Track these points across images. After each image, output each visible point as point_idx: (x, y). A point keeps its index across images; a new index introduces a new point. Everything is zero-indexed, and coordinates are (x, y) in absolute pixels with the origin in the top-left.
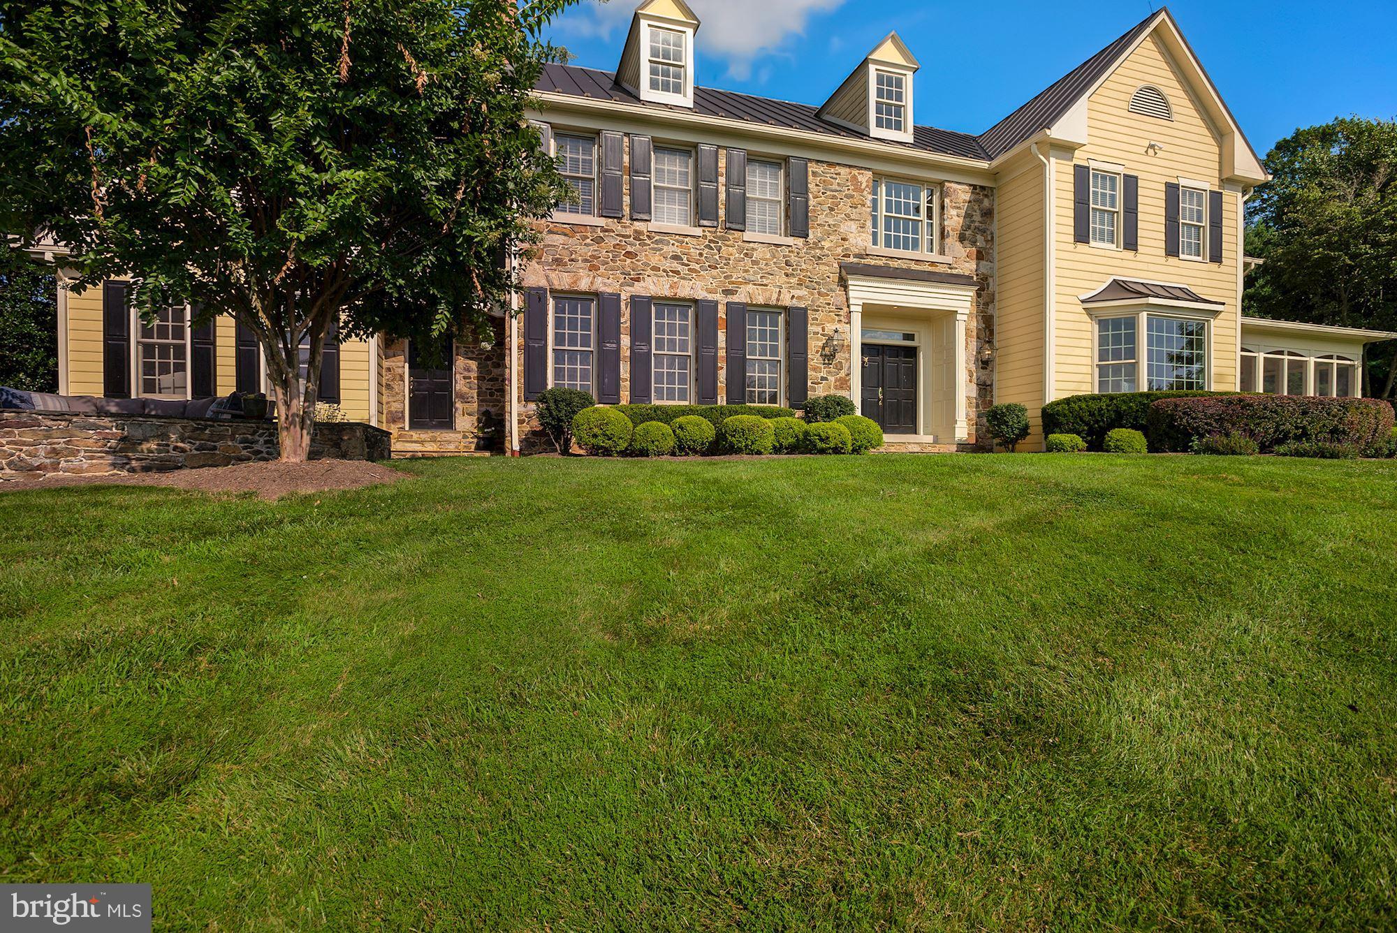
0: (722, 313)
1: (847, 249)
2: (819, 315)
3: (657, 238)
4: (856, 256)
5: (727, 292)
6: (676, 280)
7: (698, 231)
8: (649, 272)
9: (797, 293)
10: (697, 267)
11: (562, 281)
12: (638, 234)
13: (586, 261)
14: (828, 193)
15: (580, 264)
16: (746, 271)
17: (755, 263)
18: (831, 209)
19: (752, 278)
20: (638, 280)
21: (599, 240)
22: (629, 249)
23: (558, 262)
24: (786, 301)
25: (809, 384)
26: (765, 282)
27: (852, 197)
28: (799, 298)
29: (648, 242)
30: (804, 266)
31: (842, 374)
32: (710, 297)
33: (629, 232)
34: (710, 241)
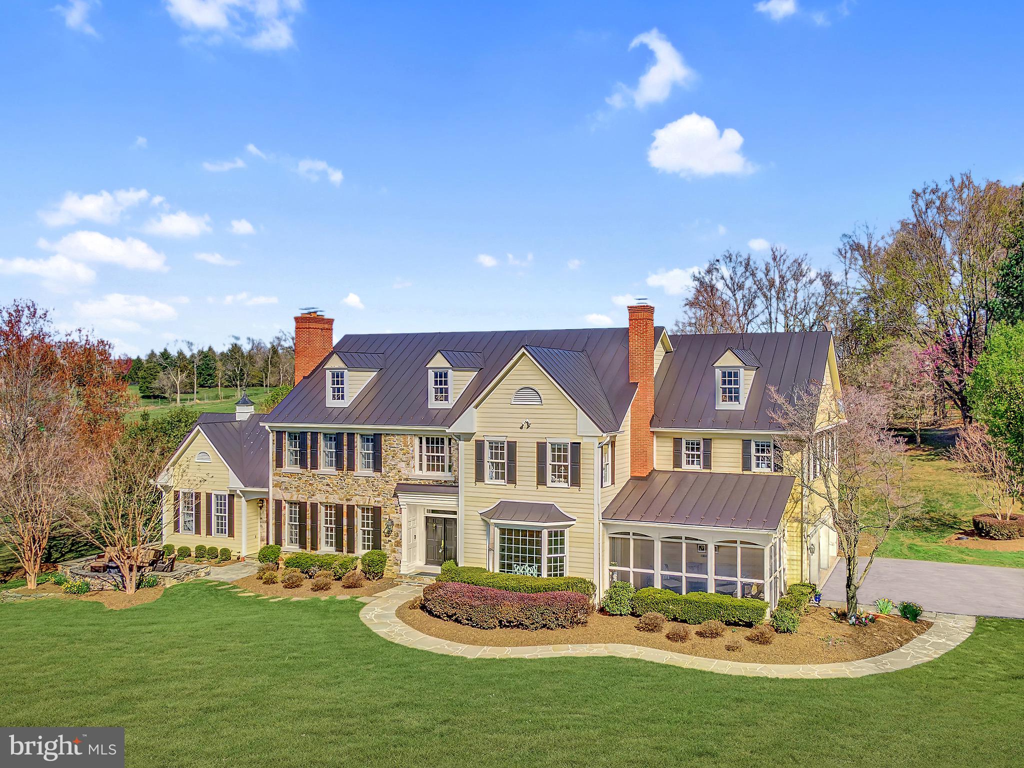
0: (345, 510)
1: (400, 476)
2: (388, 510)
3: (321, 476)
4: (405, 479)
5: (348, 500)
6: (328, 495)
7: (337, 473)
8: (318, 492)
9: (377, 499)
10: (336, 489)
11: (287, 496)
12: (314, 475)
13: (295, 488)
14: (392, 449)
15: (294, 489)
16: (355, 490)
17: (359, 486)
18: (393, 457)
19: (358, 493)
20: (313, 495)
21: (300, 479)
22: (310, 482)
23: (286, 488)
24: (373, 504)
25: (382, 543)
26: (364, 495)
27: (403, 450)
28: (378, 502)
29: (317, 478)
30: (380, 486)
31: (398, 539)
32: (341, 502)
33: (311, 474)
34: (341, 477)
